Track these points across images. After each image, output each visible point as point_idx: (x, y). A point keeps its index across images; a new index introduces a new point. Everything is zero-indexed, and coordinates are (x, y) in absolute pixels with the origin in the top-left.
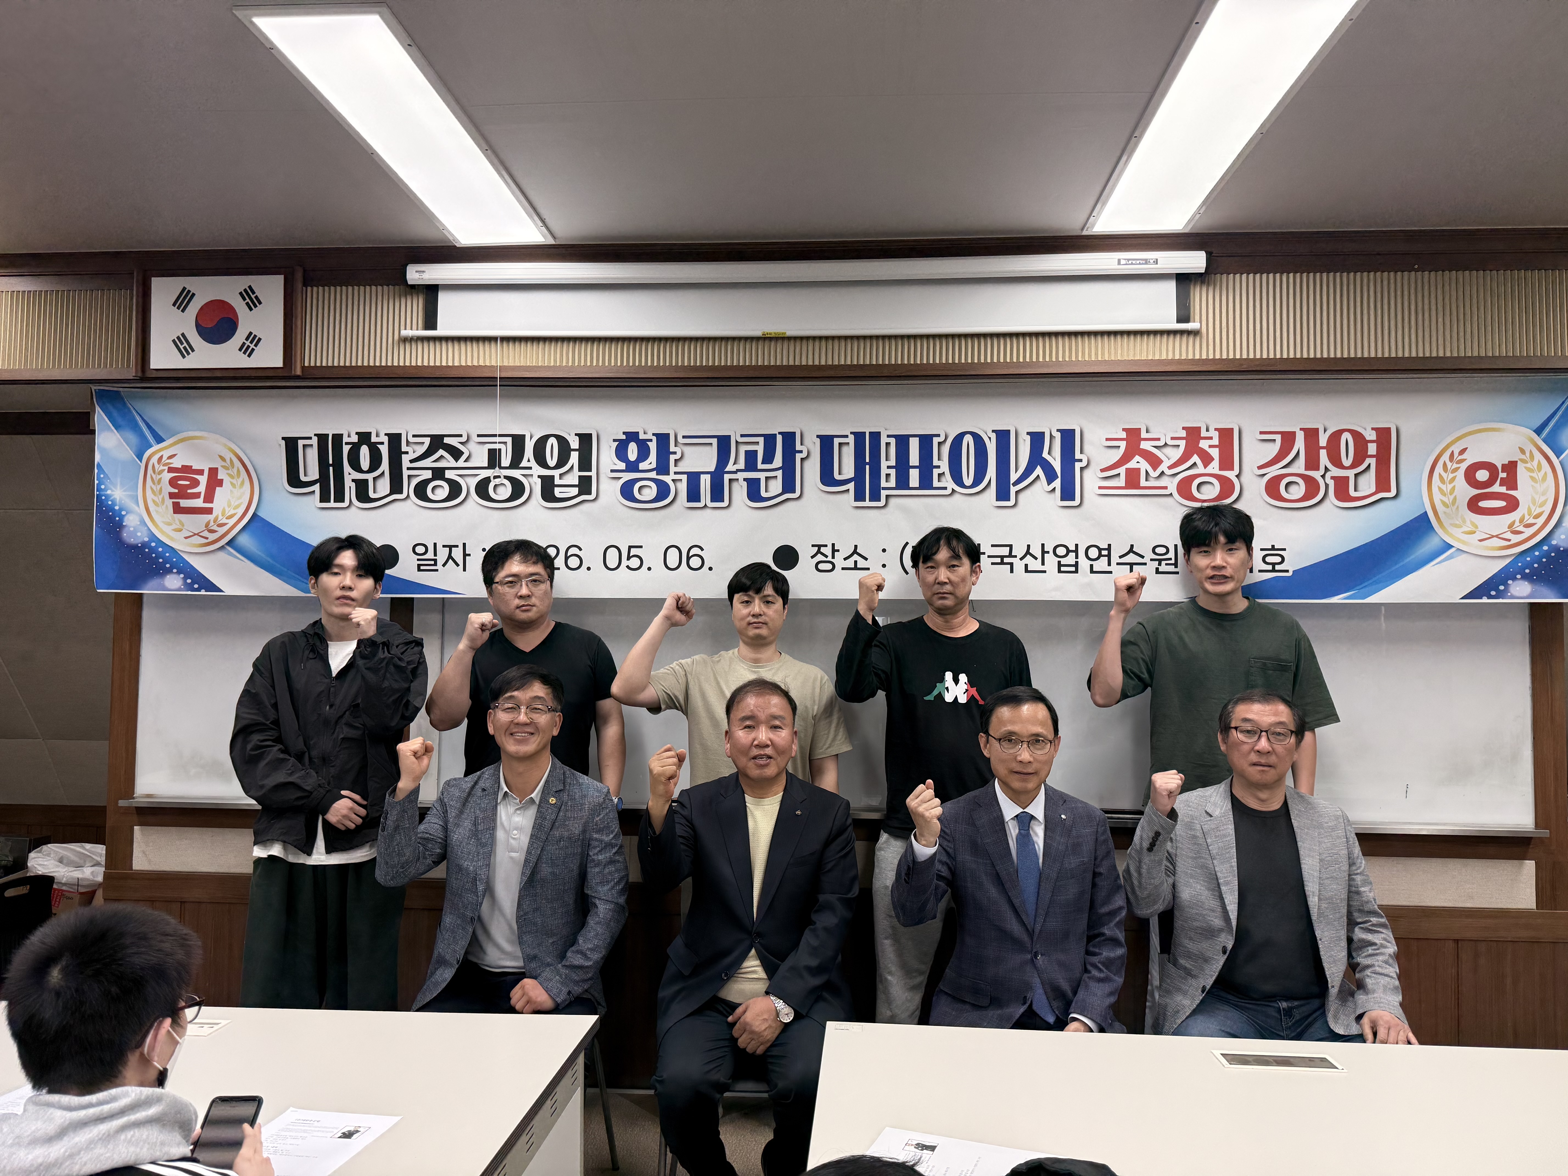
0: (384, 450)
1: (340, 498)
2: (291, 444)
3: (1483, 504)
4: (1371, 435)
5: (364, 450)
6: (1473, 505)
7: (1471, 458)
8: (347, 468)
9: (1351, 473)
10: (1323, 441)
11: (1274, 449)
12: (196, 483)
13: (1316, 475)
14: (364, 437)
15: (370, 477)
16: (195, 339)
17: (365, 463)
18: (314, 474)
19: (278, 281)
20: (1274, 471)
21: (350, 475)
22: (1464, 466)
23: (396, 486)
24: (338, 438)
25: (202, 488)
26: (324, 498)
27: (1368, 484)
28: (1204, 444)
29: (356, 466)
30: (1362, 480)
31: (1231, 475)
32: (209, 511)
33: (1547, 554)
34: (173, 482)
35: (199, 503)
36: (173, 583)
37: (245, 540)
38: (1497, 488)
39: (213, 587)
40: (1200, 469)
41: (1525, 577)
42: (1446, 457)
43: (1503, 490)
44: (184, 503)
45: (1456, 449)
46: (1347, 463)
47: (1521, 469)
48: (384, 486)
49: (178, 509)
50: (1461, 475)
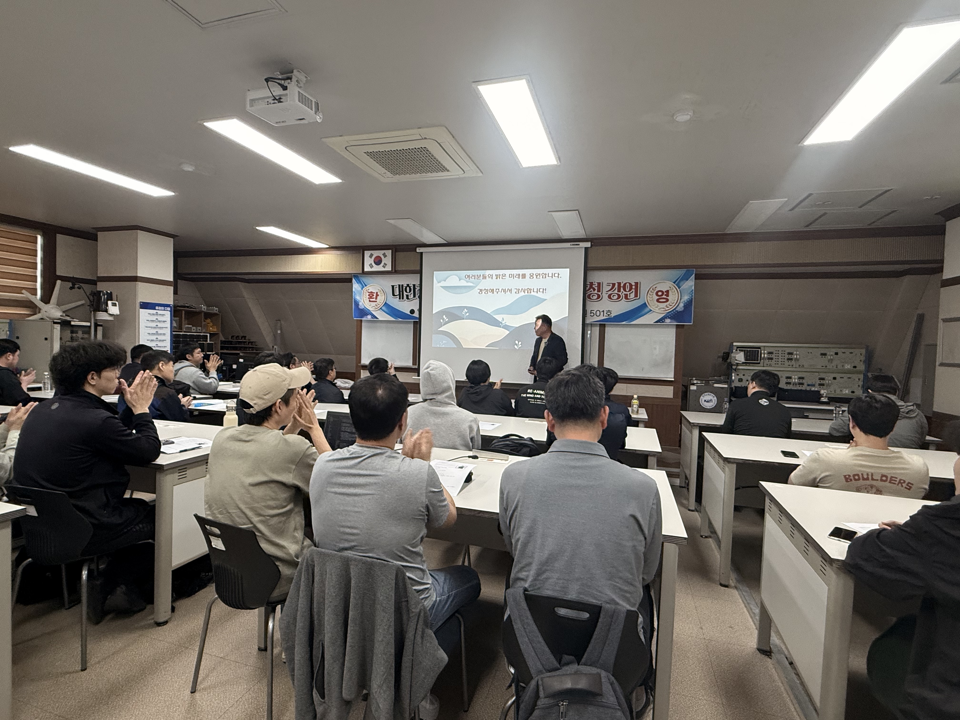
0: (412, 288)
1: (403, 299)
2: (393, 286)
3: (660, 300)
4: (633, 284)
5: (408, 288)
6: (658, 301)
7: (657, 290)
8: (404, 292)
9: (628, 293)
10: (622, 285)
11: (610, 287)
12: (373, 295)
13: (620, 293)
14: (408, 285)
15: (409, 294)
16: (373, 264)
17: (408, 291)
18: (398, 293)
19: (390, 251)
20: (610, 293)
21: (405, 293)
22: (655, 291)
23: (414, 296)
24: (402, 285)
25: (375, 297)
26: (400, 299)
27: (633, 295)
28: (594, 286)
29: (406, 292)
30: (631, 294)
31: (600, 293)
32: (376, 301)
33: (674, 313)
34: (369, 295)
35: (374, 300)
36: (369, 317)
37: (383, 308)
38: (664, 296)
39: (377, 318)
40: (593, 292)
41: (669, 318)
42: (651, 289)
43: (665, 297)
44: (371, 300)
45: (654, 287)
46: (627, 290)
47: (670, 291)
48: (412, 296)
49: (370, 301)
50: (654, 293)
